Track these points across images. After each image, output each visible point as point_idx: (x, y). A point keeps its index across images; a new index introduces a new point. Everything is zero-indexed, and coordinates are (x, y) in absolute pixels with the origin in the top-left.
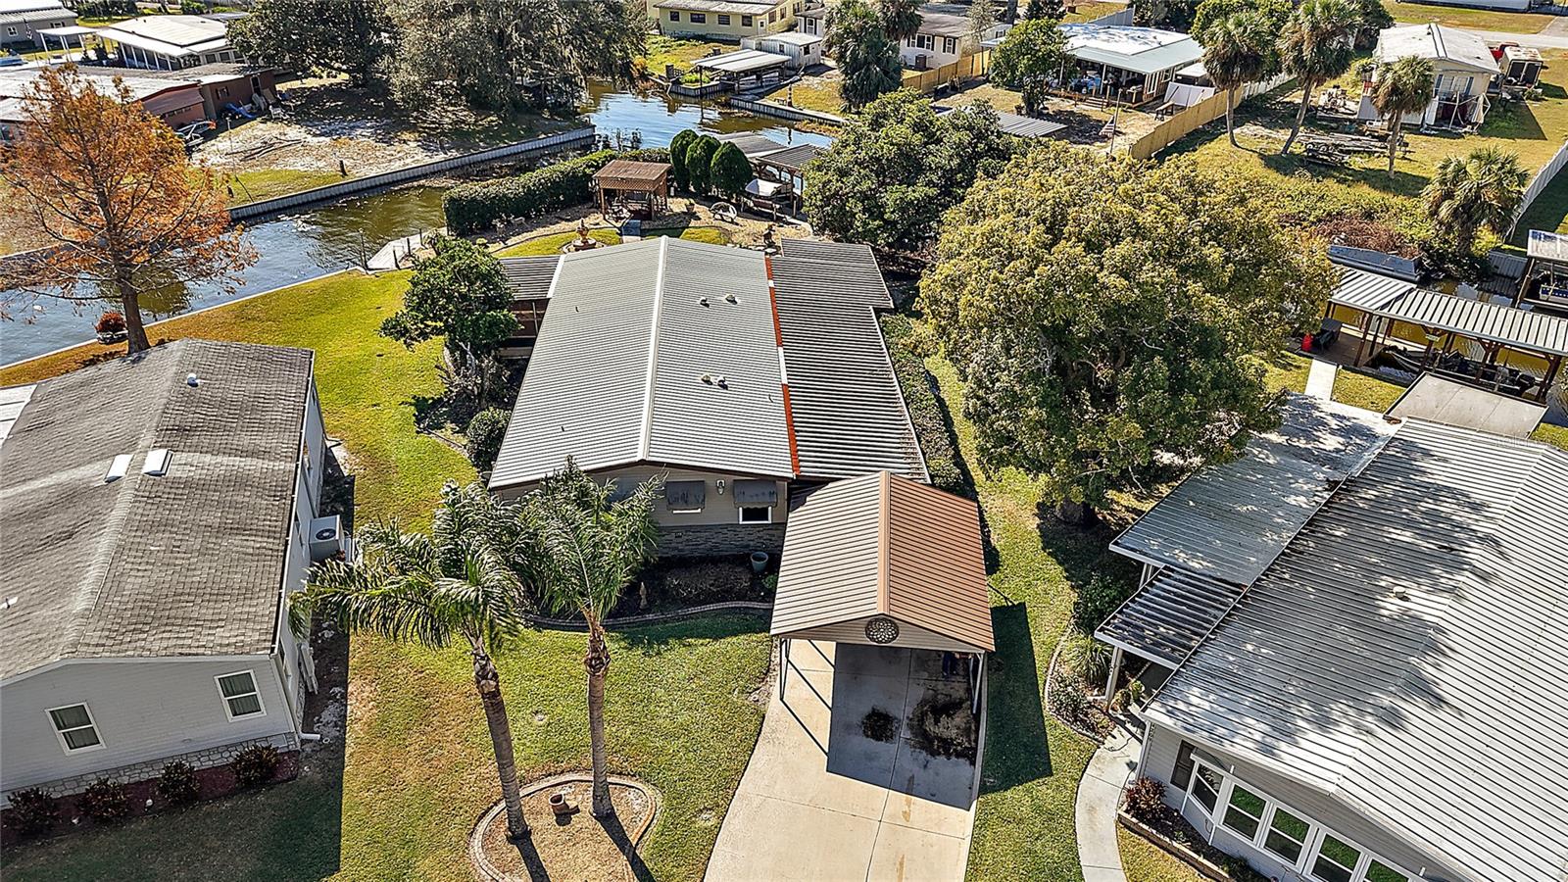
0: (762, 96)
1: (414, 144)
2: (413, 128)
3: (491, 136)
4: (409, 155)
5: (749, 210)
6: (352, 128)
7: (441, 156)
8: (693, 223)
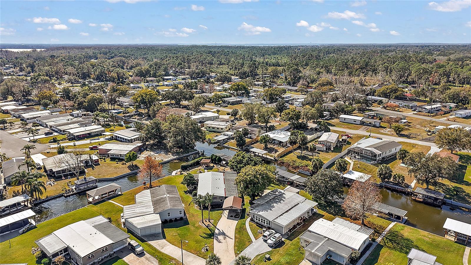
0: (224, 144)
1: (171, 155)
2: (170, 152)
3: (182, 153)
4: (170, 157)
5: (222, 165)
6: (160, 152)
7: (175, 157)
8: (214, 168)
